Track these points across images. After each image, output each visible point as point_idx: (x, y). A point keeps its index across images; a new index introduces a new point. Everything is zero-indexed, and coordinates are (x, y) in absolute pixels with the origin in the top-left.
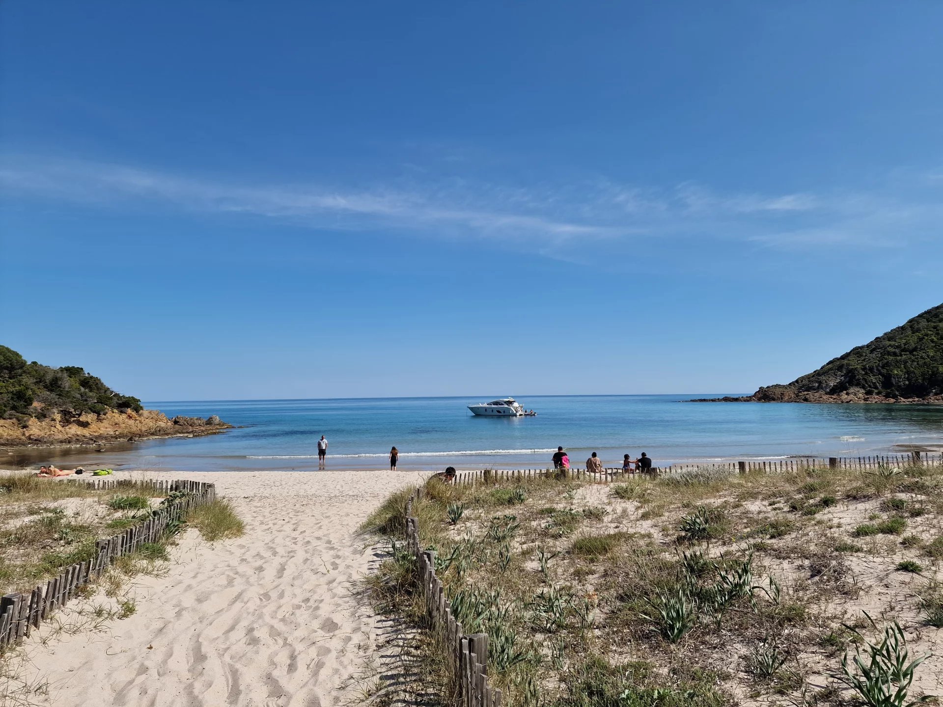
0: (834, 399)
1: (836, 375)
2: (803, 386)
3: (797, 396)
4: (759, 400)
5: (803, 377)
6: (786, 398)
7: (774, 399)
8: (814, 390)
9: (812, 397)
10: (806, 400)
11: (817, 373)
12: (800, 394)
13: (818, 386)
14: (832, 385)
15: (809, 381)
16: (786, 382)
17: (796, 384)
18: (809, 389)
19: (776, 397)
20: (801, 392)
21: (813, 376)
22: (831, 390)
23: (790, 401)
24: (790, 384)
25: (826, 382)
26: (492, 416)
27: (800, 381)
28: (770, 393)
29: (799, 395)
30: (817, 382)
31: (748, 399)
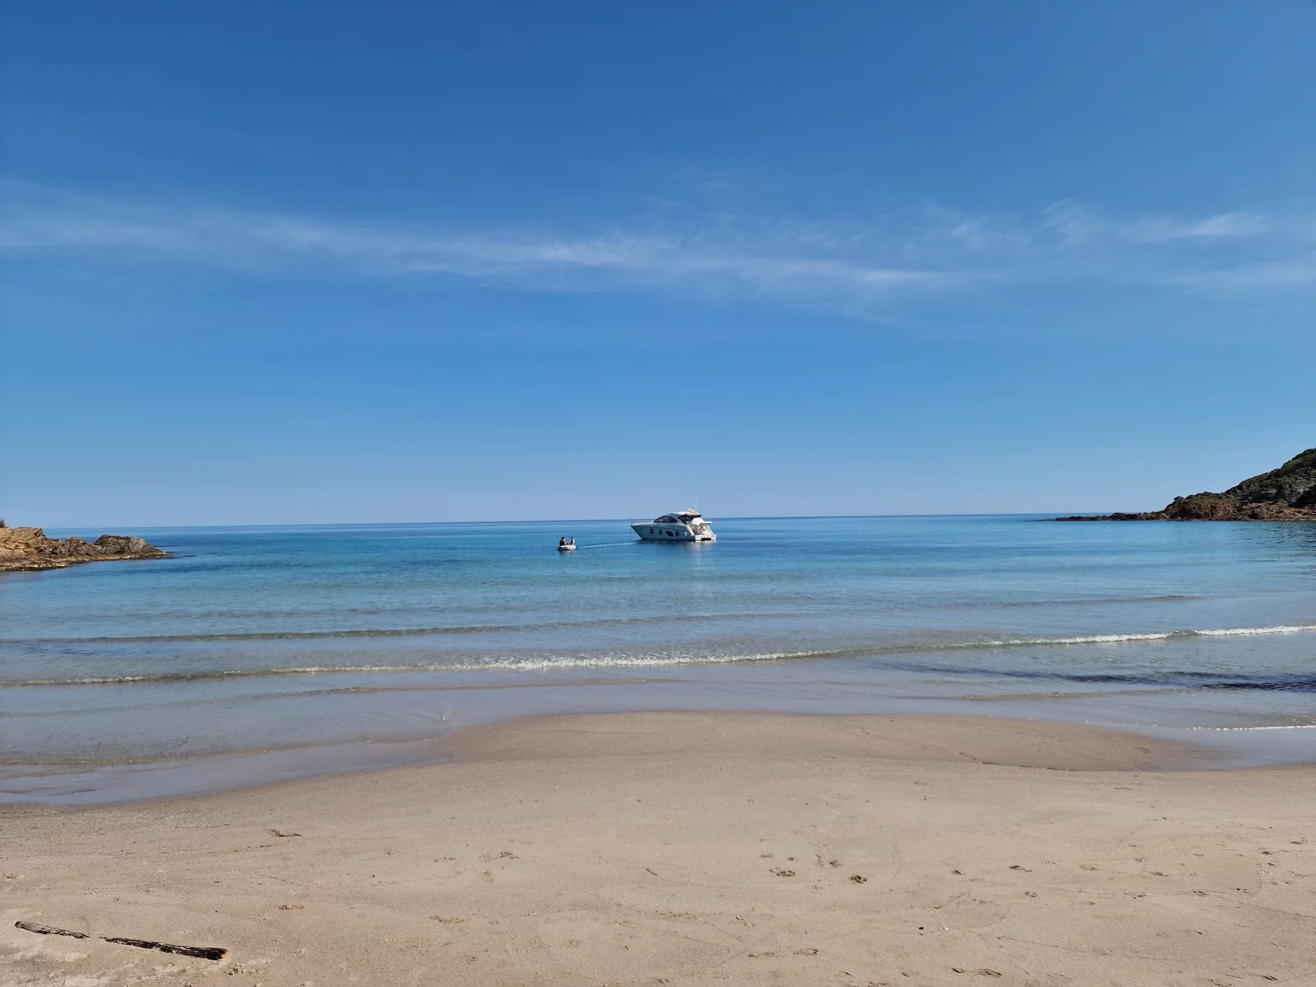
0: (1305, 514)
1: (1309, 475)
2: (1251, 494)
3: (1238, 511)
4: (1173, 517)
5: (1250, 480)
6: (1220, 514)
7: (1198, 517)
8: (1270, 499)
9: (1265, 511)
10: (1254, 516)
11: (1277, 474)
12: (1244, 507)
13: (1277, 493)
14: (1301, 491)
15: (1261, 486)
16: (1221, 489)
17: (1238, 491)
18: (1260, 498)
19: (1202, 513)
20: (1245, 504)
21: (1269, 478)
22: (1298, 500)
23: (1228, 518)
24: (1228, 492)
25: (1290, 486)
26: (660, 541)
27: (1244, 486)
28: (1192, 506)
29: (1242, 509)
30: (1274, 486)
31: (1155, 517)
